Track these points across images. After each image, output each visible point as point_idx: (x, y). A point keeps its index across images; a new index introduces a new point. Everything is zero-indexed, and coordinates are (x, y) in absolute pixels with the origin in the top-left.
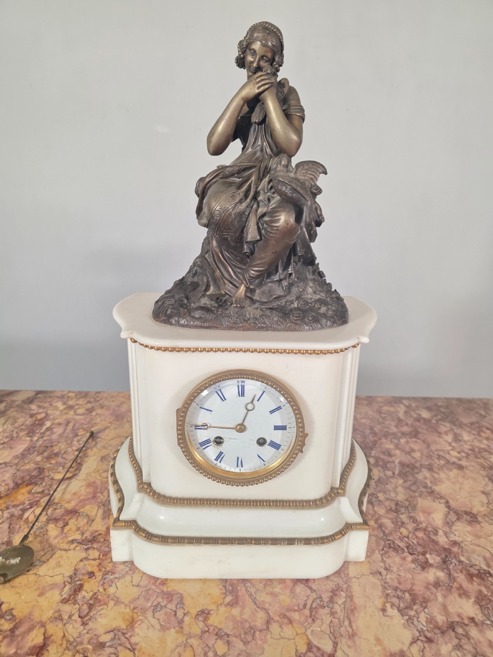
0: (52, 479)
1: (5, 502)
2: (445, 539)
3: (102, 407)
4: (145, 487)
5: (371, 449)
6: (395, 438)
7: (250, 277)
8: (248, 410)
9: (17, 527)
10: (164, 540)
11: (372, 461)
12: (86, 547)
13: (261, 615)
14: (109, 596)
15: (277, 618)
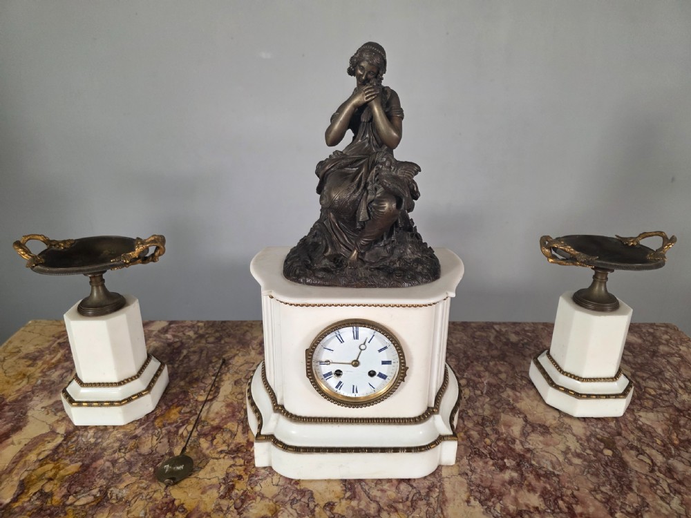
0: (197, 401)
1: (162, 421)
2: (521, 447)
3: (229, 336)
4: (279, 409)
5: (464, 371)
6: (485, 361)
7: (361, 245)
8: (361, 350)
9: (175, 441)
10: (297, 450)
11: (463, 382)
12: (233, 456)
13: (373, 506)
14: (256, 493)
15: (386, 508)
